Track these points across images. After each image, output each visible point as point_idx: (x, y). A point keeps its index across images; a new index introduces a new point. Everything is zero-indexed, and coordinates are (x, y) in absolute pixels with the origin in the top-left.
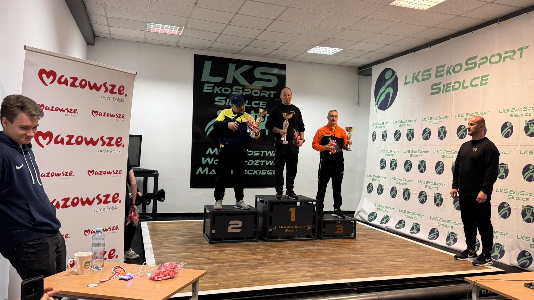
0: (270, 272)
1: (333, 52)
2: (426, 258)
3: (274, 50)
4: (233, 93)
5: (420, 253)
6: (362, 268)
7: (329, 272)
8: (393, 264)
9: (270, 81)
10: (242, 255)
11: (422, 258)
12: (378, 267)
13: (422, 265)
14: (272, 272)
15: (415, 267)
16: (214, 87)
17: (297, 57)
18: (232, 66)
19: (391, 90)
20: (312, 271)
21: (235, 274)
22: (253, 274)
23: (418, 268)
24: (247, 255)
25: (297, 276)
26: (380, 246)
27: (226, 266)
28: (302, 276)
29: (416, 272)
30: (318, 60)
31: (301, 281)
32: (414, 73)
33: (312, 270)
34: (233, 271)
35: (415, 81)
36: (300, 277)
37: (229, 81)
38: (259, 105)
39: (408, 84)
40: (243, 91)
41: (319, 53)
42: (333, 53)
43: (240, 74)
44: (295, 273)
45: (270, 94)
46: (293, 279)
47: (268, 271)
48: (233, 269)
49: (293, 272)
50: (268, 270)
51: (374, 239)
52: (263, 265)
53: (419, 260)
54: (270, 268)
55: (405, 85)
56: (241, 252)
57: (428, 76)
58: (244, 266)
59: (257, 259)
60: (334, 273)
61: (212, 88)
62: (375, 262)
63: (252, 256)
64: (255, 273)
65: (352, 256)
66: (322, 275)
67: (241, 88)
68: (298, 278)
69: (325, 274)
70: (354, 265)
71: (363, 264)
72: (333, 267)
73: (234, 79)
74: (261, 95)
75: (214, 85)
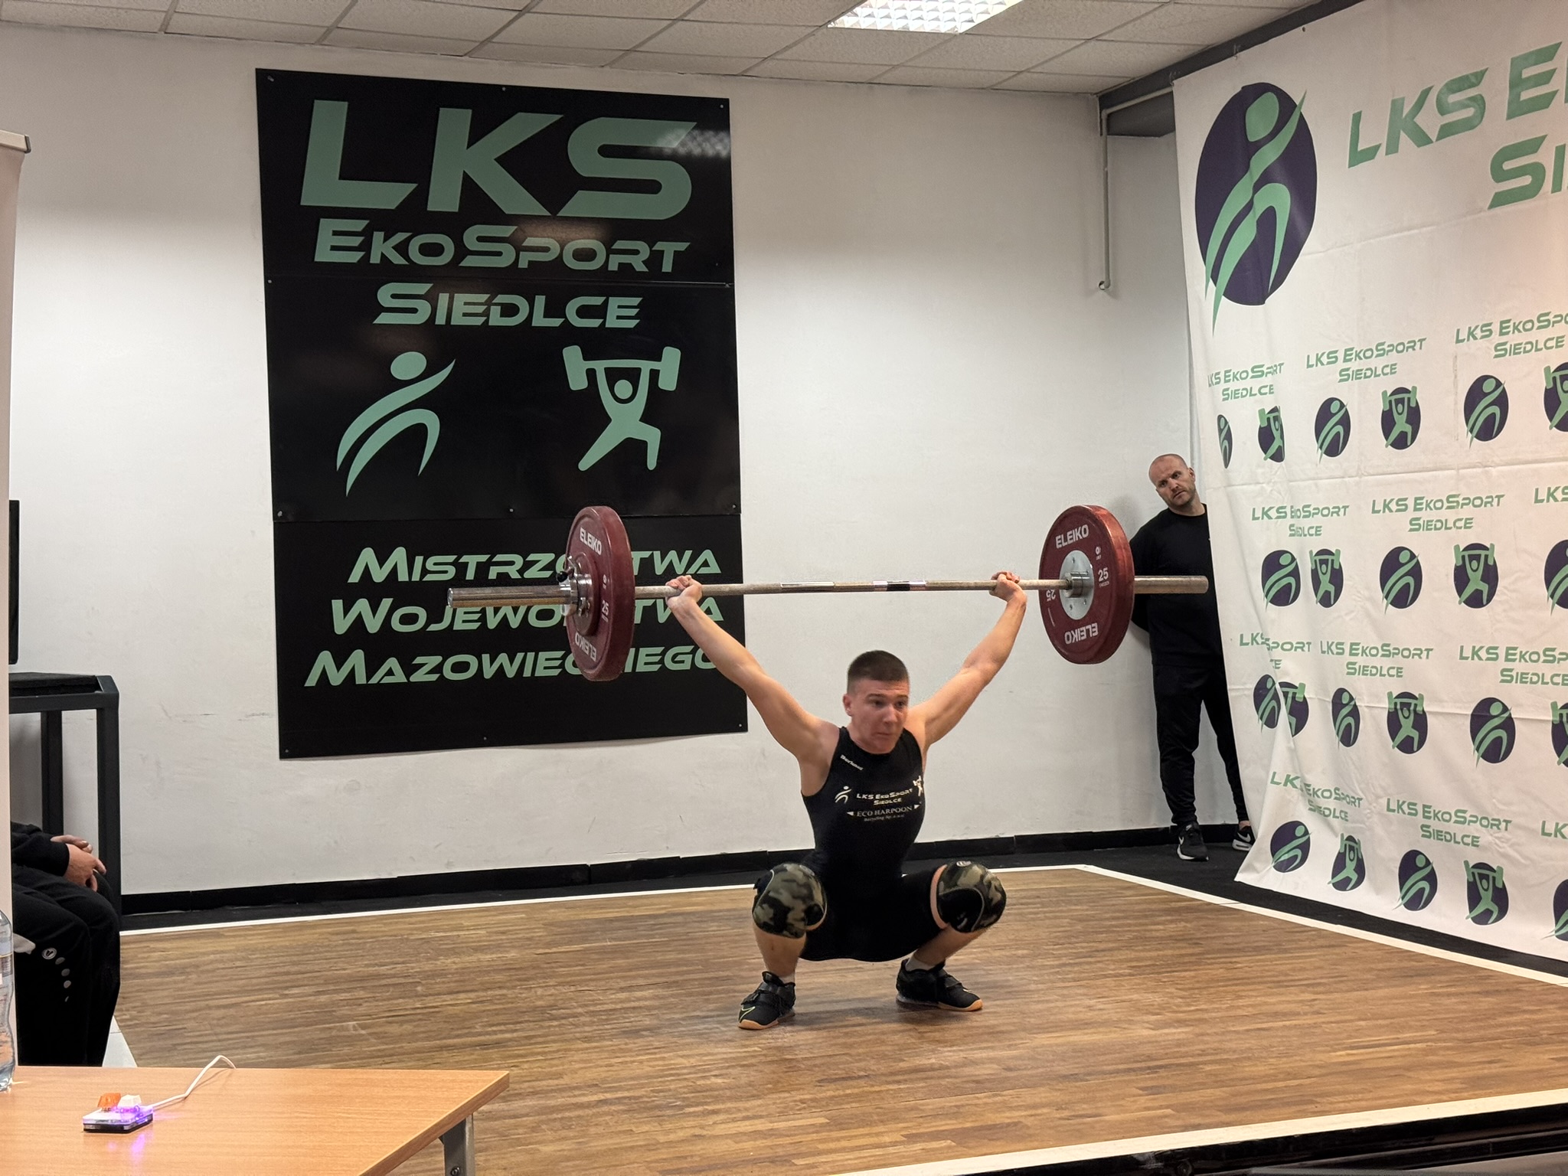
0: (746, 1126)
1: (968, 17)
2: (1515, 1024)
3: (669, 26)
4: (469, 262)
5: (1486, 1002)
6: (1203, 1085)
7: (1045, 1110)
8: (1352, 1058)
9: (652, 187)
10: (589, 1061)
11: (1501, 1025)
12: (1282, 1076)
13: (1506, 1058)
14: (760, 1127)
15: (1468, 1064)
16: (367, 234)
17: (787, 55)
18: (454, 123)
19: (1279, 198)
20: (956, 1110)
21: (574, 1146)
22: (662, 1139)
23: (1486, 1071)
24: (620, 1060)
25: (887, 1139)
26: (1280, 984)
27: (524, 1111)
28: (912, 1138)
29: (1478, 1086)
30: (894, 67)
31: (909, 1157)
32: (1394, 102)
33: (956, 1106)
34: (564, 1133)
35: (1404, 139)
36: (901, 1143)
37: (444, 198)
38: (604, 317)
39: (1373, 157)
40: (519, 249)
41: (897, 26)
42: (972, 21)
43: (499, 160)
44: (871, 1124)
45: (656, 258)
46: (865, 1153)
47: (736, 1124)
48: (557, 1124)
49: (864, 1121)
50: (734, 1120)
51: (1239, 950)
52: (707, 1097)
53: (1482, 1032)
54: (746, 1109)
55: (1350, 166)
56: (586, 1045)
57: (1470, 112)
58: (613, 1108)
59: (671, 1075)
60: (1066, 1113)
61: (356, 241)
62: (1265, 1054)
63: (641, 1062)
64: (672, 1137)
65: (1146, 1032)
66: (1008, 1125)
67: (507, 231)
68: (894, 1144)
69: (1022, 1120)
70: (1163, 1073)
71: (1208, 1068)
72: (1060, 1086)
73: (469, 187)
74: (613, 266)
75: (365, 222)
